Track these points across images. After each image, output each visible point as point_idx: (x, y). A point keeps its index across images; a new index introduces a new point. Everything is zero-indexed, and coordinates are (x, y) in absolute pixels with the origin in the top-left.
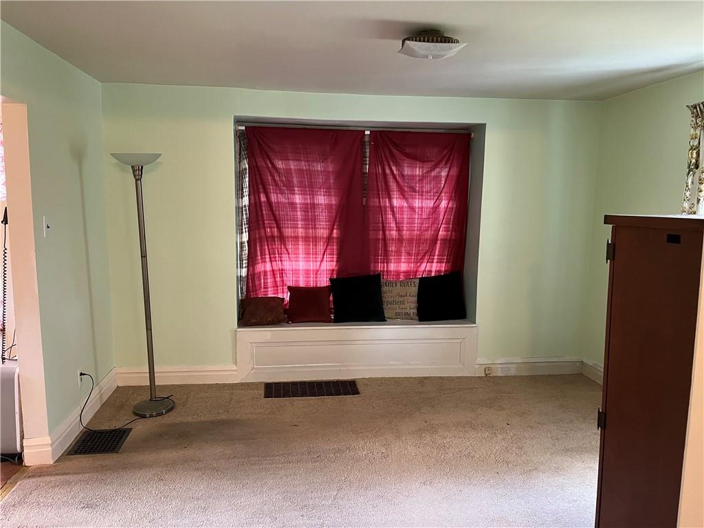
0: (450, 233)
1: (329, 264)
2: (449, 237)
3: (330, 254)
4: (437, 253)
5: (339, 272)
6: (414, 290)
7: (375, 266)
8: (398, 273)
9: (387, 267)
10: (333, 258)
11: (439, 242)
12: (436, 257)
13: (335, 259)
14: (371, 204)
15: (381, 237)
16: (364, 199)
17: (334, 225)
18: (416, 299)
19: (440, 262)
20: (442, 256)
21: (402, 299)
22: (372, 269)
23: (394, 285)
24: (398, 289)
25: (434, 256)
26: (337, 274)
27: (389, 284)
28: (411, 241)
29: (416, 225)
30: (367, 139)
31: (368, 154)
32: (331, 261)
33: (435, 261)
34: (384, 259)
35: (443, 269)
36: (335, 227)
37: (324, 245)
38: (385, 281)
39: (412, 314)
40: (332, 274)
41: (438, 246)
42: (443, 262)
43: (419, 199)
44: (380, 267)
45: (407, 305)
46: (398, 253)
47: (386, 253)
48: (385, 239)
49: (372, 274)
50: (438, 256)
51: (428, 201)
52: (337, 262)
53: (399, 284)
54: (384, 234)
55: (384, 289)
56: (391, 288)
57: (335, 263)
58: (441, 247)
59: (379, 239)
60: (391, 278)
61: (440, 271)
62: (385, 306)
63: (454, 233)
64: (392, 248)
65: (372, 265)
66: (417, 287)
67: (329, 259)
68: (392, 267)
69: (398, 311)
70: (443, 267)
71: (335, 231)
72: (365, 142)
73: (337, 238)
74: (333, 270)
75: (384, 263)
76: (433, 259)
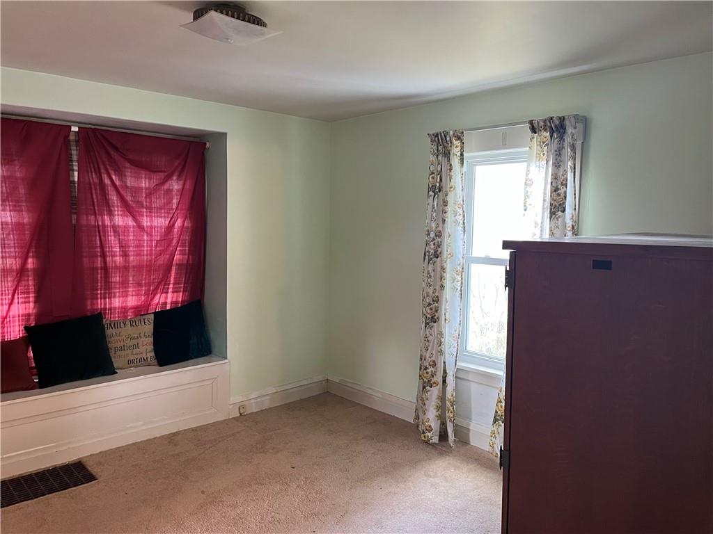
0: (187, 257)
1: (22, 306)
2: (185, 262)
3: (24, 293)
4: (172, 280)
5: (38, 316)
6: (148, 328)
7: (92, 304)
8: (124, 310)
9: (110, 303)
10: (29, 297)
11: (174, 268)
12: (171, 286)
13: (31, 299)
14: (84, 222)
15: (99, 266)
16: (74, 216)
17: (28, 252)
18: (151, 339)
19: (177, 292)
20: (178, 284)
21: (134, 342)
22: (89, 307)
23: (122, 324)
24: (129, 330)
25: (169, 285)
26: (37, 321)
27: (115, 325)
28: (139, 268)
29: (145, 249)
30: (72, 137)
31: (75, 157)
32: (25, 302)
33: (170, 290)
34: (105, 293)
35: (180, 300)
36: (31, 254)
37: (13, 281)
38: (108, 322)
39: (149, 359)
40: (28, 320)
41: (173, 272)
42: (180, 291)
43: (147, 216)
44: (100, 304)
45: (142, 349)
46: (124, 284)
47: (108, 286)
48: (105, 268)
49: (89, 314)
50: (174, 284)
51: (160, 220)
52: (35, 302)
53: (128, 323)
54: (105, 262)
55: (109, 332)
56: (118, 331)
57: (32, 305)
58: (176, 274)
59: (97, 269)
60: (116, 317)
61: (177, 302)
62: (112, 354)
63: (191, 257)
64: (116, 278)
65: (89, 302)
66: (152, 325)
67: (23, 300)
68: (117, 302)
69: (131, 358)
70: (180, 297)
71: (30, 260)
72: (69, 141)
73: (34, 270)
74: (29, 315)
75: (105, 298)
76: (168, 288)
